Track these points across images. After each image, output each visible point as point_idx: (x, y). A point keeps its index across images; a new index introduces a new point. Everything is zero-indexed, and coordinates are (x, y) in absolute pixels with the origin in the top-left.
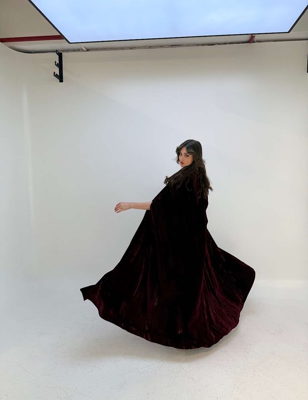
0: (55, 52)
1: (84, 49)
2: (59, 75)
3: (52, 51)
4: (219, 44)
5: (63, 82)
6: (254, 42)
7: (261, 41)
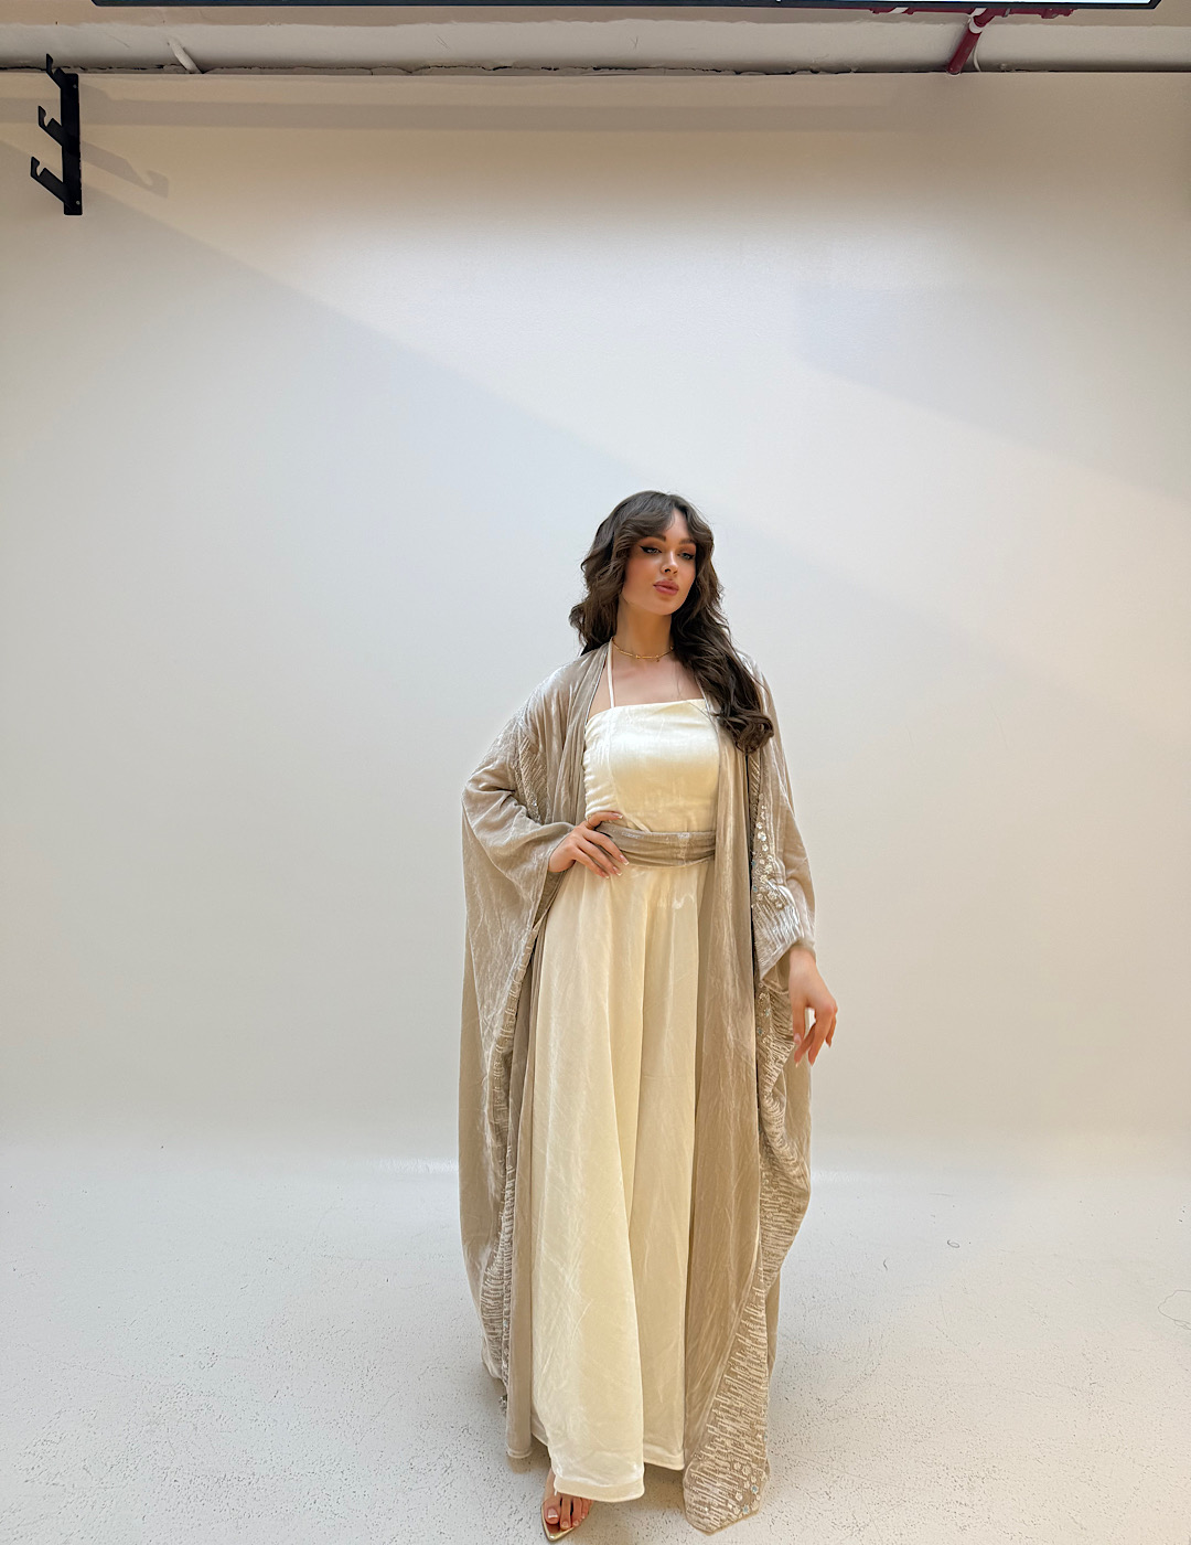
0: (42, 68)
1: (186, 62)
2: (60, 177)
3: (25, 63)
4: (815, 72)
5: (80, 214)
6: (970, 67)
7: (1000, 67)
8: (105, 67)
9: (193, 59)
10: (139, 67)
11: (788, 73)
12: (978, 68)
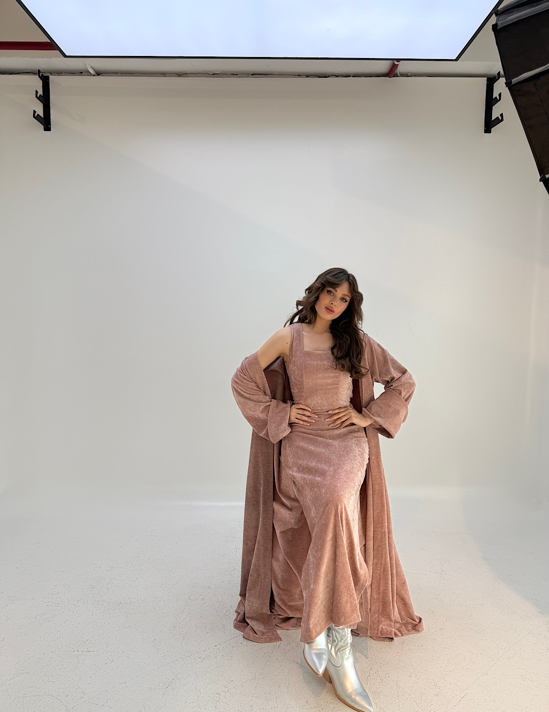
0: (34, 74)
1: (92, 72)
2: (43, 117)
3: (29, 71)
4: (337, 76)
5: (50, 130)
6: (396, 75)
7: (408, 75)
8: (59, 73)
9: (94, 70)
10: (73, 73)
11: (326, 77)
12: (399, 75)
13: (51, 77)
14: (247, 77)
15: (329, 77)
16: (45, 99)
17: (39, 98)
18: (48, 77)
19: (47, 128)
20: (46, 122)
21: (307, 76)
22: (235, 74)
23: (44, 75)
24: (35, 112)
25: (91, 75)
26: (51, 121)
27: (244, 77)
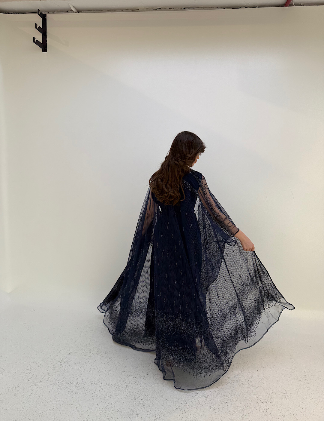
1: (74, 9)
2: (41, 42)
4: (246, 8)
5: (46, 52)
6: (291, 5)
7: (301, 5)
8: (54, 11)
9: (76, 9)
10: (62, 11)
11: (238, 8)
12: (294, 5)
13: (48, 15)
14: (180, 10)
15: (240, 8)
16: (43, 30)
17: (39, 29)
18: (46, 14)
19: (45, 50)
20: (44, 46)
21: (224, 8)
22: (172, 9)
23: (43, 13)
24: (34, 38)
25: (73, 12)
26: (47, 45)
27: (178, 10)
